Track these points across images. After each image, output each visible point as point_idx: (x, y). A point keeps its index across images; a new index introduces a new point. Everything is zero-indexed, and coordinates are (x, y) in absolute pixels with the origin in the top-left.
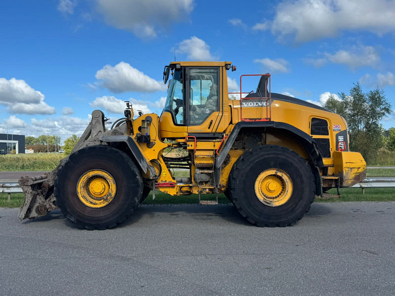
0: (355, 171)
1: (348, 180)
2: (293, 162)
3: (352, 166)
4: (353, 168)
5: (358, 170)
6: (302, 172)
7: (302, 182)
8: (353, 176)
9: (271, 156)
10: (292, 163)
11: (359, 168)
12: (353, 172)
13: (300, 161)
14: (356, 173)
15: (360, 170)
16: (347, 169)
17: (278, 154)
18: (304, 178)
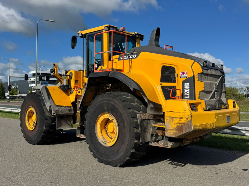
0: (177, 121)
1: (170, 130)
2: (119, 108)
3: (173, 115)
4: (174, 117)
5: (180, 120)
6: (124, 117)
7: (124, 127)
8: (175, 126)
9: (105, 102)
10: (117, 109)
11: (182, 118)
12: (174, 122)
13: (124, 107)
14: (178, 124)
15: (183, 121)
16: (168, 118)
17: (109, 100)
18: (126, 123)
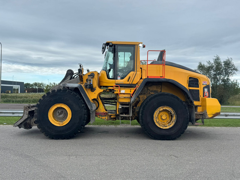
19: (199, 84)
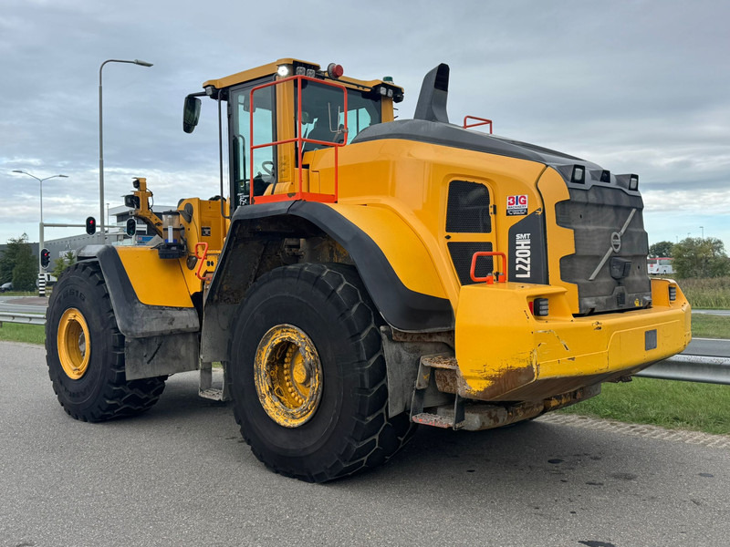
19: (491, 210)
